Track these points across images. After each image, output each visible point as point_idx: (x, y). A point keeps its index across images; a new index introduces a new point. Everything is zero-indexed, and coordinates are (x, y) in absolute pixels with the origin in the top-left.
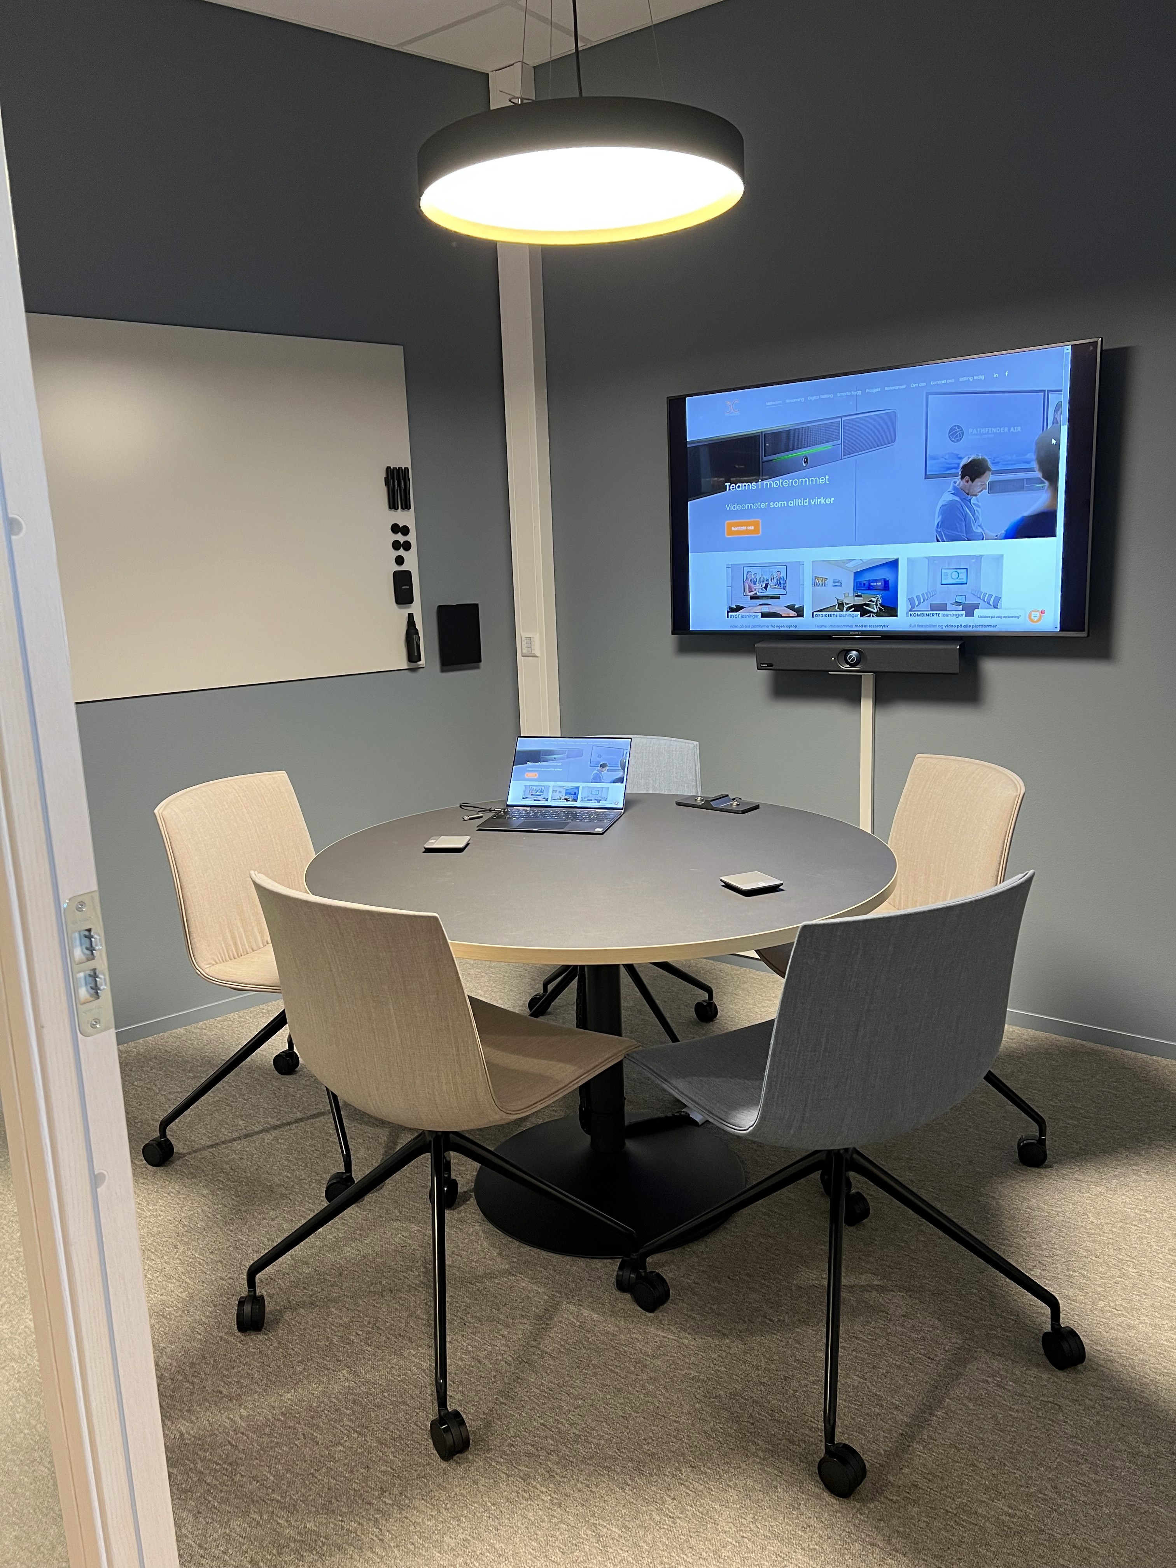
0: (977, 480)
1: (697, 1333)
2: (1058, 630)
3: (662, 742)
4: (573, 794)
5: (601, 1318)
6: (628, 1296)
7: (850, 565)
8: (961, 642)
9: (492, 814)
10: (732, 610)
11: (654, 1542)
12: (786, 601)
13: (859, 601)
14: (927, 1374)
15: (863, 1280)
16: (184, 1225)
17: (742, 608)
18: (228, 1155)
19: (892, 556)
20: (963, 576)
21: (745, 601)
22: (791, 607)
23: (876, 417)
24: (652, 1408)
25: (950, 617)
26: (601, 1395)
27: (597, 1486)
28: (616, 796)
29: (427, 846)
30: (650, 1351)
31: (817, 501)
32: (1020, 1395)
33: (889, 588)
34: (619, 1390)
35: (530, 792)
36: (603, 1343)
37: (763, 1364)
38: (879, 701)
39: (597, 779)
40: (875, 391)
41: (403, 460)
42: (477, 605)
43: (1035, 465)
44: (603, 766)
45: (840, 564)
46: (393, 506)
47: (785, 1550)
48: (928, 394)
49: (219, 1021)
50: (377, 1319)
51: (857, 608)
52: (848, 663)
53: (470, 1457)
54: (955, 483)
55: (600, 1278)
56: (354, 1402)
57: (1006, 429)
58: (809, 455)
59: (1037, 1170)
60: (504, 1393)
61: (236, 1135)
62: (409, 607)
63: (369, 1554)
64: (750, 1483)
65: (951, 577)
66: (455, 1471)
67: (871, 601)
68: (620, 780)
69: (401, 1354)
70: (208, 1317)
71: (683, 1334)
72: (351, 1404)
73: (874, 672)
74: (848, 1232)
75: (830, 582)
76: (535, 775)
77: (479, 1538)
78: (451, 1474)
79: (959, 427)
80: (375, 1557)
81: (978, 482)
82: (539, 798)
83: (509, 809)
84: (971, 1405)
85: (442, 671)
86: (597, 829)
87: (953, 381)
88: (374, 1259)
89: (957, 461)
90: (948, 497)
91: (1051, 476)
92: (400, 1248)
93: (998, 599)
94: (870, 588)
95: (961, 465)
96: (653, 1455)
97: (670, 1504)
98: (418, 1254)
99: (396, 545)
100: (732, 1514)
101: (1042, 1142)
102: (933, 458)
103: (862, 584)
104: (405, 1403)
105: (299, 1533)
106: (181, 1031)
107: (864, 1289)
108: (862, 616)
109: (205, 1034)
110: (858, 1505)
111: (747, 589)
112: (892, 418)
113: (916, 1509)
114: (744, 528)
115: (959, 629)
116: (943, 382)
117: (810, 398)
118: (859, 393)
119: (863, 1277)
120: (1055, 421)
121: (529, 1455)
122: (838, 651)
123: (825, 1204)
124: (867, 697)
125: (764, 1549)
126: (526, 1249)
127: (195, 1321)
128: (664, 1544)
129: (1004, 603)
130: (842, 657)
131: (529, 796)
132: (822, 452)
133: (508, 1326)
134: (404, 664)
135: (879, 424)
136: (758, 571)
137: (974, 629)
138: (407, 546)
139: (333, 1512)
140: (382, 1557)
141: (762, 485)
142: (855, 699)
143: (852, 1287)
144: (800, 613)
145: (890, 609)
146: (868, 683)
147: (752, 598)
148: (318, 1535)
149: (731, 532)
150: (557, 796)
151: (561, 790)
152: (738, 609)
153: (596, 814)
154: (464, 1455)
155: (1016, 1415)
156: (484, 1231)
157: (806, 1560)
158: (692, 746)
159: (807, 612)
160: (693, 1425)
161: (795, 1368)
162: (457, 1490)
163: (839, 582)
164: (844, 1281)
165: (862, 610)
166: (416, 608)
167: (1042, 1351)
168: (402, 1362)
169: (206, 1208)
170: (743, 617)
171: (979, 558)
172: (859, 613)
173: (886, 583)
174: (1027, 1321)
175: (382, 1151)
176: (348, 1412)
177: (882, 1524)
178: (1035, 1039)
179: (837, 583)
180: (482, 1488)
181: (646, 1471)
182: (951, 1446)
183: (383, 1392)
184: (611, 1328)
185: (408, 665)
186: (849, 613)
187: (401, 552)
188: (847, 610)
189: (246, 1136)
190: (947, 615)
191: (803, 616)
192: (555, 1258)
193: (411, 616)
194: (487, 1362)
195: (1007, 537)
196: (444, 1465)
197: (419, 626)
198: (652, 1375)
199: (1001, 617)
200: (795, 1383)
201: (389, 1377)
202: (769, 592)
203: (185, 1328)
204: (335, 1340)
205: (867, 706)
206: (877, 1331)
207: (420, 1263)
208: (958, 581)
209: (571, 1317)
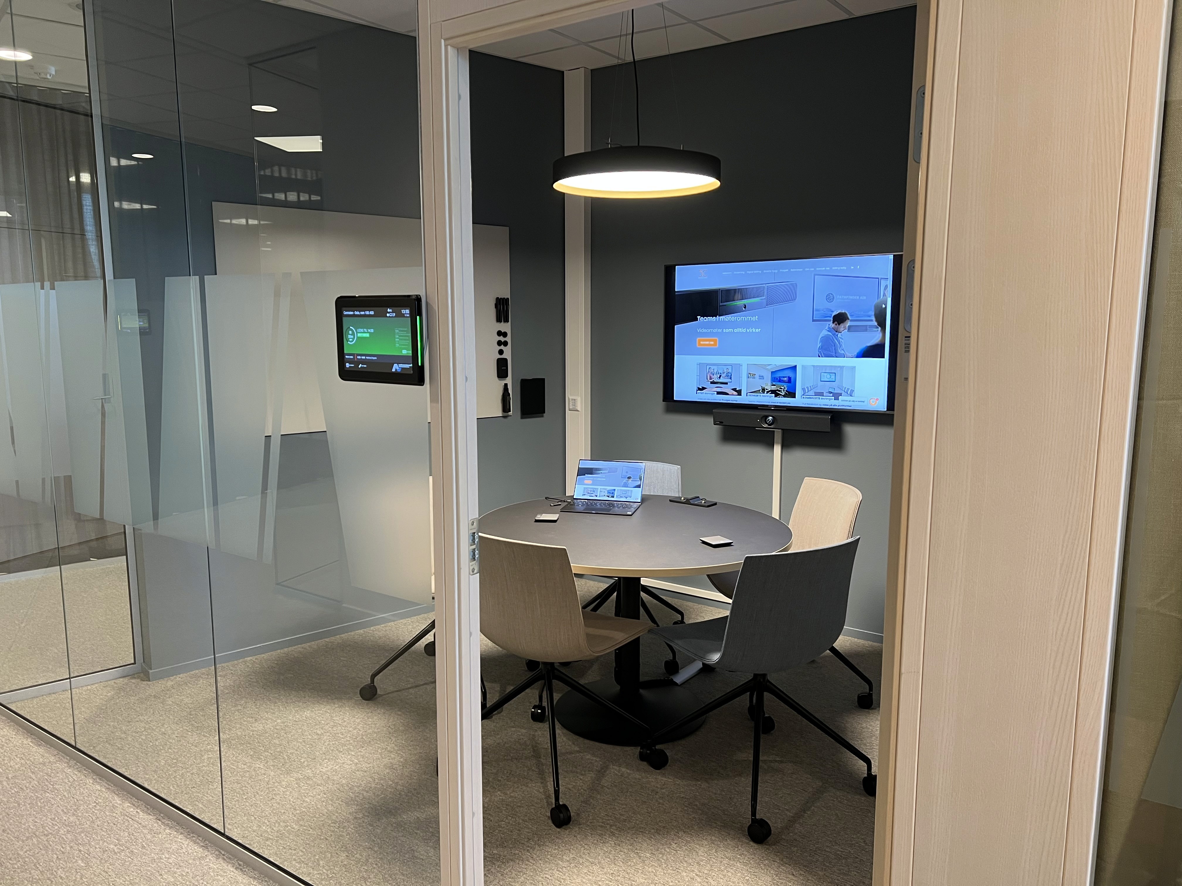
0: (842, 324)
1: (683, 779)
2: (886, 410)
3: (660, 465)
4: (612, 493)
5: (632, 772)
6: (645, 763)
7: (768, 367)
8: (831, 414)
9: (566, 503)
10: (699, 389)
11: (667, 859)
12: (731, 386)
13: (774, 388)
14: (803, 797)
15: (771, 758)
16: (392, 729)
17: (706, 388)
18: (408, 696)
19: (794, 364)
20: (833, 377)
21: (707, 385)
22: (734, 390)
23: (786, 286)
24: (662, 809)
25: (825, 400)
26: (635, 803)
27: (637, 838)
28: (636, 495)
29: (537, 519)
30: (659, 786)
31: (751, 330)
32: (850, 806)
33: (791, 381)
34: (645, 802)
35: (586, 491)
36: (634, 782)
37: (719, 792)
38: (785, 446)
39: (625, 485)
40: (785, 271)
41: (506, 293)
42: (544, 379)
43: (874, 319)
44: (629, 478)
45: (763, 366)
46: (499, 320)
47: (731, 862)
48: (815, 275)
49: (383, 627)
50: (511, 771)
51: (773, 392)
52: (767, 424)
53: (571, 827)
54: (829, 325)
55: (629, 755)
56: (507, 805)
57: (858, 297)
58: (747, 303)
59: (867, 710)
60: (586, 802)
61: (409, 686)
62: (505, 380)
63: (527, 862)
64: (713, 838)
65: (826, 377)
66: (563, 832)
67: (781, 388)
68: (639, 486)
69: (527, 786)
70: (417, 769)
71: (676, 779)
72: (505, 806)
73: (782, 429)
74: (762, 736)
75: (757, 376)
76: (590, 482)
77: (581, 857)
78: (562, 833)
79: (832, 294)
80: (530, 864)
81: (842, 325)
82: (592, 495)
83: (575, 501)
84: (825, 810)
85: (522, 418)
86: (628, 513)
87: (828, 269)
88: (504, 745)
89: (831, 313)
90: (825, 333)
91: (882, 325)
92: (517, 740)
93: (852, 391)
94: (780, 381)
95: (833, 315)
96: (664, 827)
97: (674, 846)
98: (528, 743)
99: (500, 343)
100: (705, 849)
101: (870, 695)
102: (817, 310)
103: (776, 378)
104: (533, 805)
105: (490, 855)
106: (361, 631)
107: (771, 761)
108: (775, 396)
109: (377, 634)
110: (767, 847)
111: (709, 378)
112: (795, 286)
113: (796, 849)
114: (707, 343)
115: (831, 407)
116: (824, 269)
117: (748, 272)
118: (776, 271)
119: (771, 756)
120: (884, 295)
121: (601, 826)
122: (761, 416)
123: (752, 724)
124: (778, 443)
125: (721, 862)
126: (587, 741)
127: (411, 771)
128: (672, 860)
129: (856, 393)
130: (764, 419)
131: (586, 494)
132: (754, 303)
133: (582, 775)
134: (500, 413)
135: (787, 289)
136: (715, 367)
137: (839, 407)
138: (505, 344)
139: (505, 847)
140: (534, 864)
141: (719, 319)
142: (771, 445)
143: (765, 761)
144: (739, 393)
145: (791, 394)
146: (778, 435)
147: (711, 383)
148: (500, 855)
149: (700, 344)
150: (603, 494)
151: (605, 491)
152: (703, 389)
153: (626, 505)
154: (568, 826)
155: (847, 814)
156: (562, 733)
157: (742, 866)
158: (676, 468)
159: (743, 393)
160: (683, 816)
161: (735, 794)
162: (567, 839)
163: (762, 377)
164: (761, 758)
165: (776, 393)
166: (509, 381)
167: (862, 788)
168: (528, 789)
169: (402, 721)
170: (705, 393)
171: (842, 367)
172: (774, 395)
173: (790, 378)
174: (856, 776)
175: (498, 695)
176: (504, 809)
177: (779, 854)
178: (872, 646)
179: (761, 377)
180: (580, 839)
181: (661, 833)
182: (814, 825)
183: (521, 801)
184: (638, 776)
185: (502, 414)
186: (768, 394)
187: (502, 347)
188: (767, 393)
189: (416, 686)
190: (824, 399)
191: (741, 395)
192: (604, 746)
193: (506, 385)
194: (573, 789)
195: (858, 357)
196: (558, 830)
197: (510, 391)
198: (661, 796)
199: (854, 401)
200: (735, 800)
201: (523, 795)
202: (721, 380)
203: (406, 774)
204: (491, 779)
205: (777, 449)
206: (778, 779)
207: (530, 747)
208: (830, 380)
209: (616, 772)
